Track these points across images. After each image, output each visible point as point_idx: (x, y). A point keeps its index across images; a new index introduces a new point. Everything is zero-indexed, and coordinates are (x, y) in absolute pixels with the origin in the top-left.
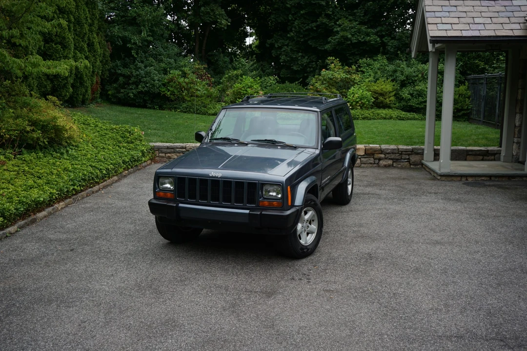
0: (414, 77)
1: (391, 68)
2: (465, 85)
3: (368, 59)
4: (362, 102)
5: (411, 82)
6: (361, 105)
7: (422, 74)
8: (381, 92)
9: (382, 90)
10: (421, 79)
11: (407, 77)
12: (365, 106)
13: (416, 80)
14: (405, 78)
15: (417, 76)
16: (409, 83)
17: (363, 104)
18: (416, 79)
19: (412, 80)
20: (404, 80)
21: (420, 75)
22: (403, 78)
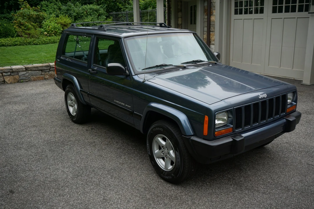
0: (81, 13)
1: (64, 7)
2: (110, 18)
3: (46, 2)
4: (55, 31)
5: (80, 17)
6: (55, 33)
7: (87, 12)
8: (65, 24)
9: (65, 23)
10: (86, 15)
11: (77, 13)
12: (58, 33)
13: (83, 16)
14: (76, 15)
15: (83, 13)
16: (79, 17)
17: (56, 32)
18: (83, 14)
19: (81, 15)
20: (76, 16)
21: (85, 13)
22: (75, 14)
